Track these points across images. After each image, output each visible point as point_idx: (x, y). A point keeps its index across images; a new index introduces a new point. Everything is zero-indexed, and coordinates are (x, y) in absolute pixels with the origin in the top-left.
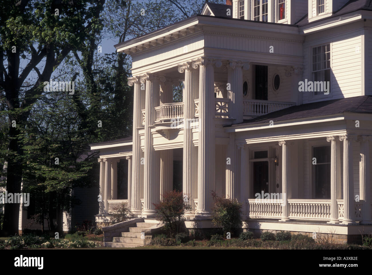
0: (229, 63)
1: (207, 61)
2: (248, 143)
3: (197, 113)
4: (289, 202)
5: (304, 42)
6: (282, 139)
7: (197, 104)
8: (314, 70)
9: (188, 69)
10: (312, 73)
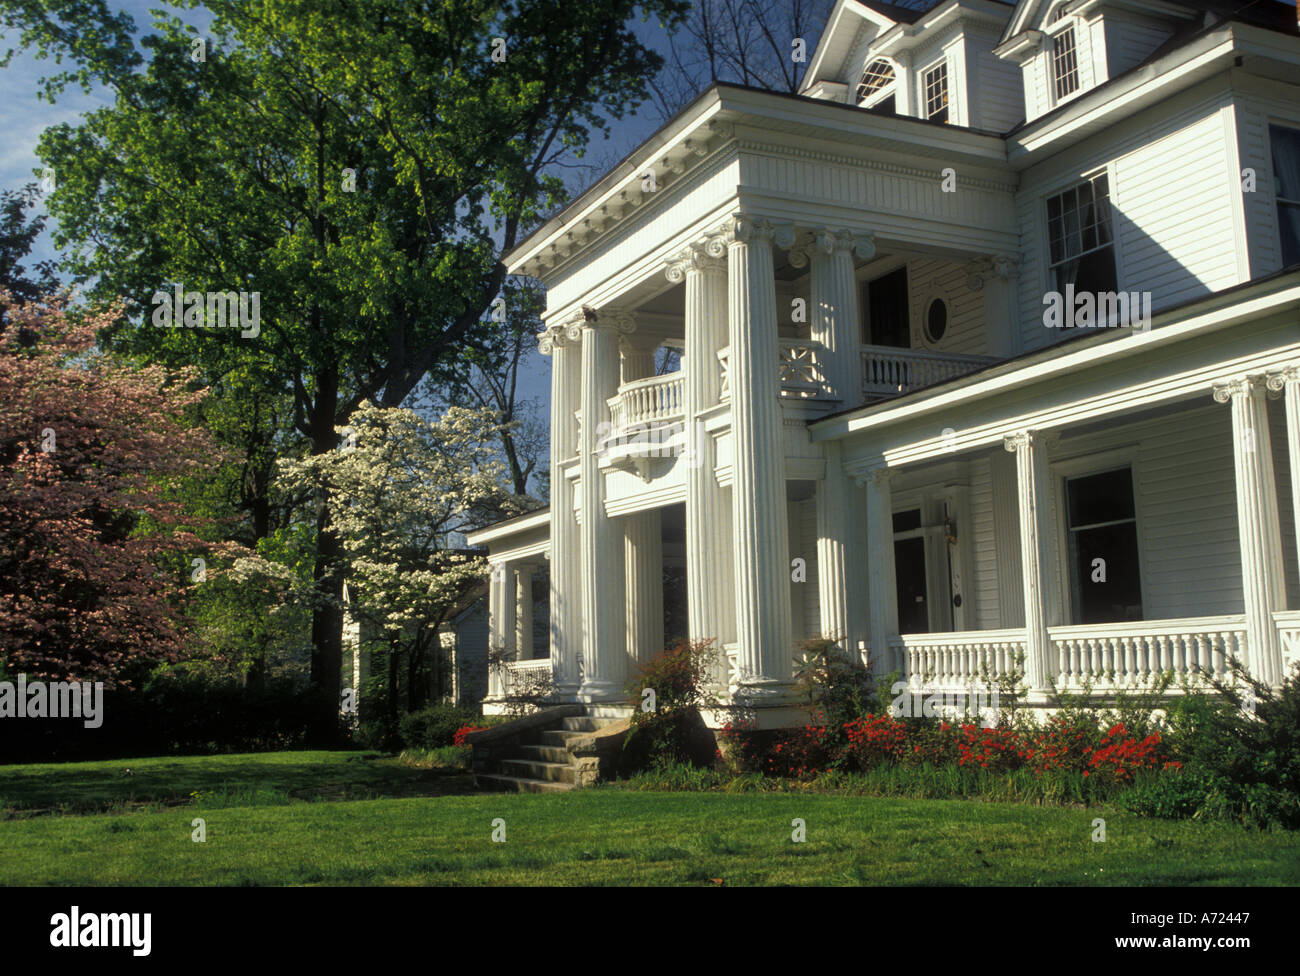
0: (815, 241)
1: (751, 228)
2: (890, 464)
3: (727, 388)
4: (1053, 638)
5: (1017, 187)
6: (1017, 431)
7: (725, 359)
8: (1053, 262)
9: (695, 264)
10: (1051, 269)
